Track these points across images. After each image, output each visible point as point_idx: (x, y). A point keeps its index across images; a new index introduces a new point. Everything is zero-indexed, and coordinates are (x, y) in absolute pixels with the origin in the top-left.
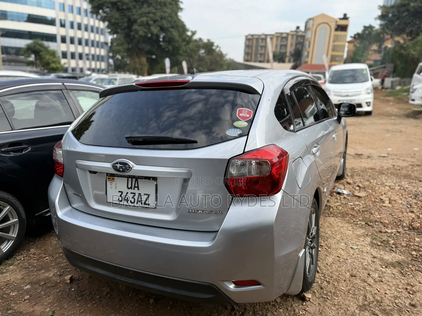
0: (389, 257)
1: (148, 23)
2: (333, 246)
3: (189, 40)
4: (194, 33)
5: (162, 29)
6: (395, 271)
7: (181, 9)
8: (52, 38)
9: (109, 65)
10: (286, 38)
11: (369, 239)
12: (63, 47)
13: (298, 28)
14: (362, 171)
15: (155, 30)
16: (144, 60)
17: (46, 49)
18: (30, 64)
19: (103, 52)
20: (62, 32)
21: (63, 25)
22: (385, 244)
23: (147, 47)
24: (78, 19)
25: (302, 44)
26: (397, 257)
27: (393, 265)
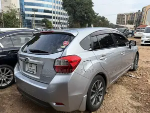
0: (135, 104)
1: (81, 12)
2: (115, 96)
3: (95, 17)
4: (97, 14)
5: (86, 13)
6: (135, 110)
7: (93, 6)
8: (50, 17)
9: (68, 26)
10: (134, 15)
11: (131, 96)
12: (54, 20)
13: (139, 11)
14: (145, 68)
15: (83, 13)
16: (79, 24)
17: (48, 21)
18: (43, 26)
19: (66, 22)
20: (54, 15)
21: (54, 13)
22: (137, 98)
23: (80, 19)
24: (59, 11)
25: (141, 17)
26: (139, 104)
27: (135, 107)
